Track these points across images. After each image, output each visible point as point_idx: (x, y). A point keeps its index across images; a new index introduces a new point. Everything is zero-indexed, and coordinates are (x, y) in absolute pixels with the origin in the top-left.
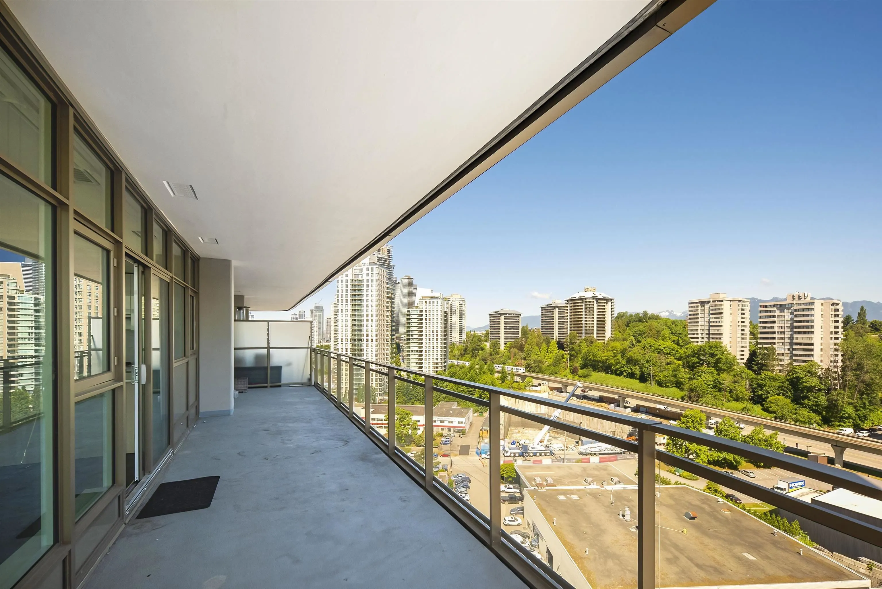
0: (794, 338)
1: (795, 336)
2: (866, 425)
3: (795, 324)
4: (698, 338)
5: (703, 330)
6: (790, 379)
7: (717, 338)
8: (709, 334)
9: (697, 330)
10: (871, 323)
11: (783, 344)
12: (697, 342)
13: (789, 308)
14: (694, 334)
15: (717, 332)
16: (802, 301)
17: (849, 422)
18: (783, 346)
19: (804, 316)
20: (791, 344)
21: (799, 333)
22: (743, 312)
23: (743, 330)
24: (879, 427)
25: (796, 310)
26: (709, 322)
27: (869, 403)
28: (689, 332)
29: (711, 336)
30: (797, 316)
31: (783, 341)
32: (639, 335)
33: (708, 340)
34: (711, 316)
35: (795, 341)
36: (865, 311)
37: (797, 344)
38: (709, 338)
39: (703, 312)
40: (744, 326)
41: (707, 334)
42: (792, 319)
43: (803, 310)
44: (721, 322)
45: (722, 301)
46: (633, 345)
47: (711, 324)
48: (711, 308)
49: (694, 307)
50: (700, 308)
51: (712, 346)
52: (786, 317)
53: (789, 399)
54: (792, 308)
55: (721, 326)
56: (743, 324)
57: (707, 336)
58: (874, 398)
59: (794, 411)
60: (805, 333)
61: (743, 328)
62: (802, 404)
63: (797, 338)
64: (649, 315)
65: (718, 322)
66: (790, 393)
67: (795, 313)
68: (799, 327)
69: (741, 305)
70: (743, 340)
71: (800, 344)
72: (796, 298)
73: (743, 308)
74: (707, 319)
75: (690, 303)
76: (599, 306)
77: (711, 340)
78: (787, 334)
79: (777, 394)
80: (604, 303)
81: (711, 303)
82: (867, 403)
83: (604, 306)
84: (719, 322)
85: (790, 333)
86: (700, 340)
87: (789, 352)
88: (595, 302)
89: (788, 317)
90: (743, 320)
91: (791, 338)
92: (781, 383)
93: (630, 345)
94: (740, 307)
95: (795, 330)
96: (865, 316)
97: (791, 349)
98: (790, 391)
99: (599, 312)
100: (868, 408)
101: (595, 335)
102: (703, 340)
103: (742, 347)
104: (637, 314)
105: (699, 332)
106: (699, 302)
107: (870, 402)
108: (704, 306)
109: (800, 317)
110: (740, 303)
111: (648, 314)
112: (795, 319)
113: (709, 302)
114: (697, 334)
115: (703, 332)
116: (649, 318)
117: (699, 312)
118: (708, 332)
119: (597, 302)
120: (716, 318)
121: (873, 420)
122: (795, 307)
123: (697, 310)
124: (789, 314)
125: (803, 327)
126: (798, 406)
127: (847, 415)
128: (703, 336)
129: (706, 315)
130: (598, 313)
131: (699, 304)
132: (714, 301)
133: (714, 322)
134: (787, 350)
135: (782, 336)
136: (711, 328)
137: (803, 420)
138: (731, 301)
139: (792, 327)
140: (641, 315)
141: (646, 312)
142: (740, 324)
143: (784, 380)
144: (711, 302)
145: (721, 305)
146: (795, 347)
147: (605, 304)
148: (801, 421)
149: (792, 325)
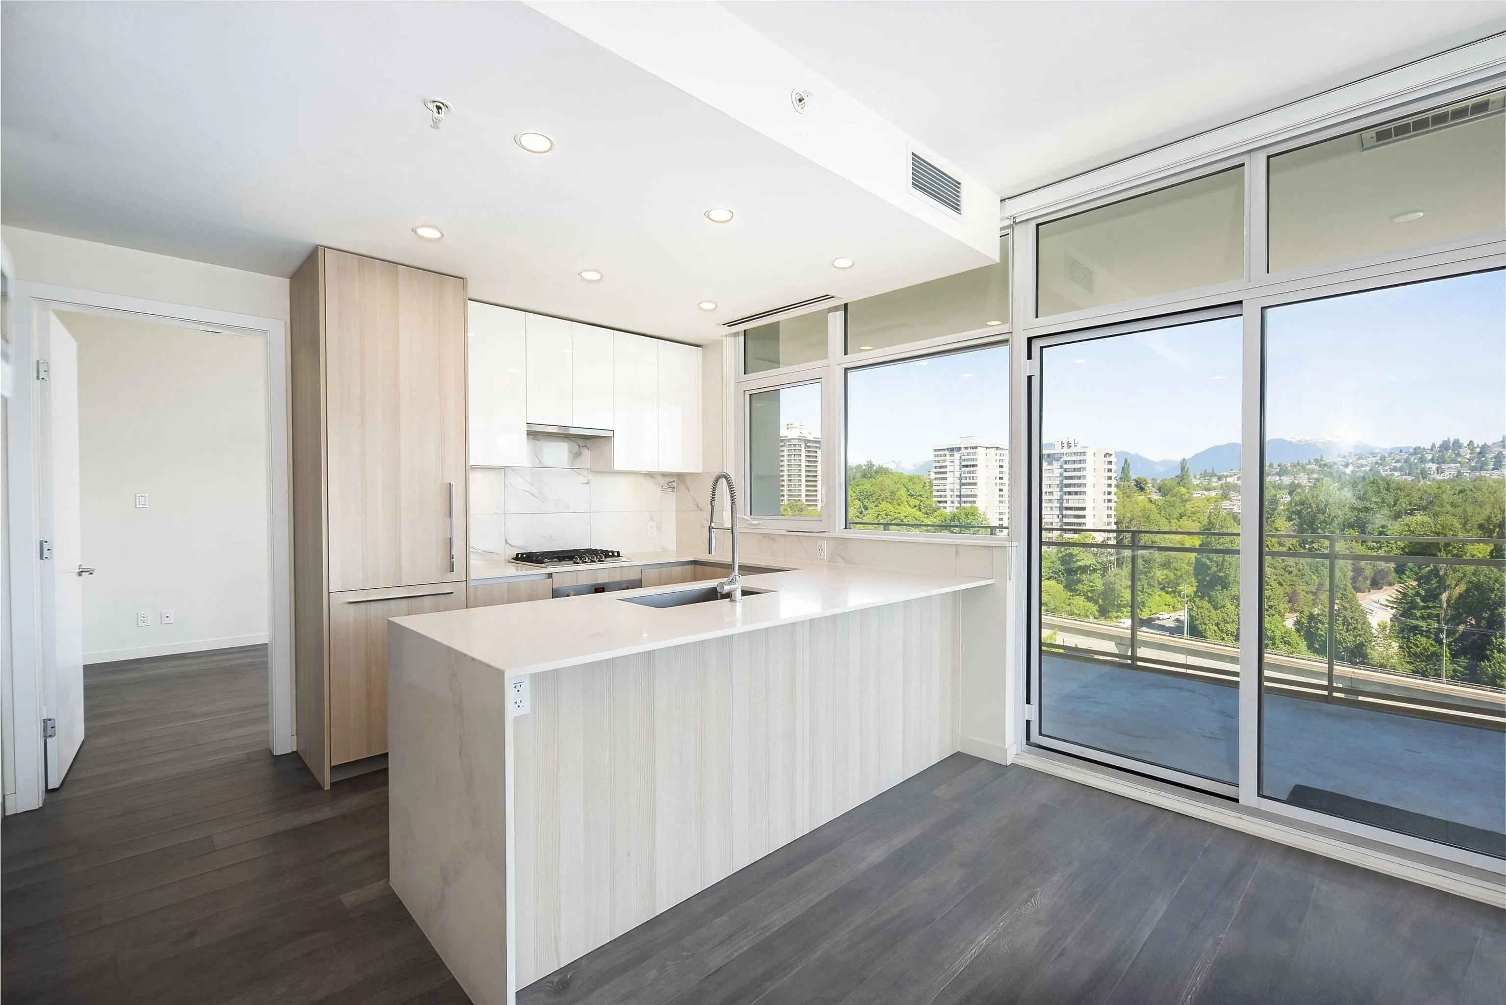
0: (1065, 501)
1: (1065, 497)
2: (1144, 614)
3: (1066, 482)
4: (946, 502)
5: (953, 490)
6: (1061, 557)
7: (971, 502)
8: (960, 496)
9: (945, 490)
10: (1136, 481)
11: (1051, 508)
12: (945, 508)
13: (1058, 460)
14: (941, 496)
15: (970, 493)
16: (1072, 450)
17: (1127, 611)
18: (1051, 512)
19: (1075, 470)
20: (1061, 508)
21: (1070, 493)
22: (1001, 464)
23: (1001, 490)
24: (1158, 615)
25: (1065, 462)
26: (960, 478)
27: (1147, 584)
28: (935, 493)
29: (963, 499)
30: (1067, 470)
31: (1051, 505)
32: (865, 499)
33: (959, 505)
34: (963, 469)
35: (1065, 505)
36: (1129, 465)
37: (1067, 509)
38: (960, 502)
39: (952, 464)
40: (1002, 484)
41: (957, 496)
42: (1061, 474)
43: (1074, 462)
44: (975, 478)
45: (976, 448)
46: (861, 513)
47: (962, 481)
48: (963, 458)
49: (941, 455)
50: (948, 457)
51: (969, 513)
52: (1055, 471)
53: (1061, 584)
54: (1062, 460)
55: (975, 484)
56: (1001, 481)
57: (958, 499)
58: (1152, 577)
59: (1068, 602)
60: (1076, 493)
61: (1001, 487)
62: (1076, 591)
63: (1067, 500)
64: (875, 468)
65: (971, 478)
66: (1061, 576)
67: (1065, 466)
68: (1070, 485)
69: (998, 455)
70: (1001, 504)
71: (1071, 509)
72: (1066, 445)
73: (1002, 458)
74: (957, 474)
75: (936, 450)
76: (809, 451)
77: (963, 505)
78: (1057, 496)
79: (1047, 579)
80: (816, 447)
81: (963, 451)
82: (1146, 586)
83: (816, 452)
84: (973, 477)
85: (1059, 494)
86: (949, 504)
87: (1058, 520)
88: (803, 446)
89: (1057, 472)
90: (1001, 476)
91: (1061, 501)
92: (1051, 562)
93: (858, 514)
94: (998, 458)
95: (1065, 489)
96: (1129, 472)
97: (1060, 516)
98: (1063, 574)
99: (809, 461)
100: (1146, 592)
101: (803, 498)
102: (952, 505)
103: (1000, 513)
104: (859, 466)
105: (948, 493)
106: (948, 449)
107: (1149, 584)
108: (953, 455)
109: (1071, 471)
110: (999, 452)
111: (873, 466)
112: (1065, 474)
113: (959, 449)
114: (945, 496)
115: (952, 493)
116: (876, 472)
117: (947, 464)
118: (959, 494)
119: (806, 445)
120: (969, 472)
121: (1150, 607)
122: (1066, 458)
123: (945, 461)
124: (1059, 467)
125: (1074, 485)
126: (1072, 594)
127: (1125, 602)
128: (952, 499)
129: (957, 468)
130: (808, 464)
131: (947, 452)
132: (966, 448)
133: (966, 478)
134: (1056, 516)
135: (1050, 497)
136: (962, 487)
137: (1078, 612)
138: (987, 448)
139: (1062, 486)
140: (864, 467)
141: (870, 462)
142: (999, 481)
143: (1055, 559)
144: (963, 449)
145: (975, 454)
146: (1065, 512)
147: (817, 450)
148: (1076, 614)
149: (1061, 481)
